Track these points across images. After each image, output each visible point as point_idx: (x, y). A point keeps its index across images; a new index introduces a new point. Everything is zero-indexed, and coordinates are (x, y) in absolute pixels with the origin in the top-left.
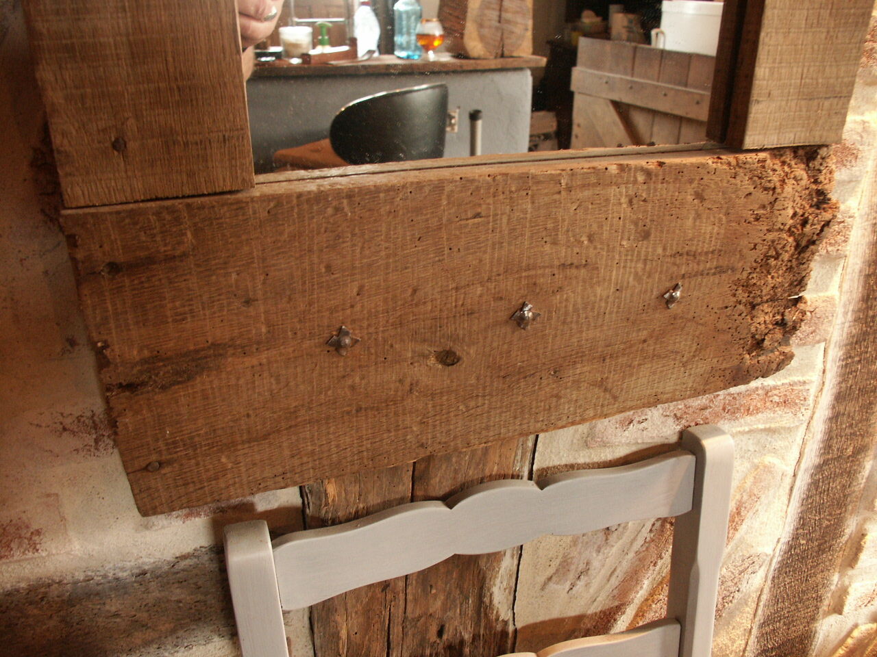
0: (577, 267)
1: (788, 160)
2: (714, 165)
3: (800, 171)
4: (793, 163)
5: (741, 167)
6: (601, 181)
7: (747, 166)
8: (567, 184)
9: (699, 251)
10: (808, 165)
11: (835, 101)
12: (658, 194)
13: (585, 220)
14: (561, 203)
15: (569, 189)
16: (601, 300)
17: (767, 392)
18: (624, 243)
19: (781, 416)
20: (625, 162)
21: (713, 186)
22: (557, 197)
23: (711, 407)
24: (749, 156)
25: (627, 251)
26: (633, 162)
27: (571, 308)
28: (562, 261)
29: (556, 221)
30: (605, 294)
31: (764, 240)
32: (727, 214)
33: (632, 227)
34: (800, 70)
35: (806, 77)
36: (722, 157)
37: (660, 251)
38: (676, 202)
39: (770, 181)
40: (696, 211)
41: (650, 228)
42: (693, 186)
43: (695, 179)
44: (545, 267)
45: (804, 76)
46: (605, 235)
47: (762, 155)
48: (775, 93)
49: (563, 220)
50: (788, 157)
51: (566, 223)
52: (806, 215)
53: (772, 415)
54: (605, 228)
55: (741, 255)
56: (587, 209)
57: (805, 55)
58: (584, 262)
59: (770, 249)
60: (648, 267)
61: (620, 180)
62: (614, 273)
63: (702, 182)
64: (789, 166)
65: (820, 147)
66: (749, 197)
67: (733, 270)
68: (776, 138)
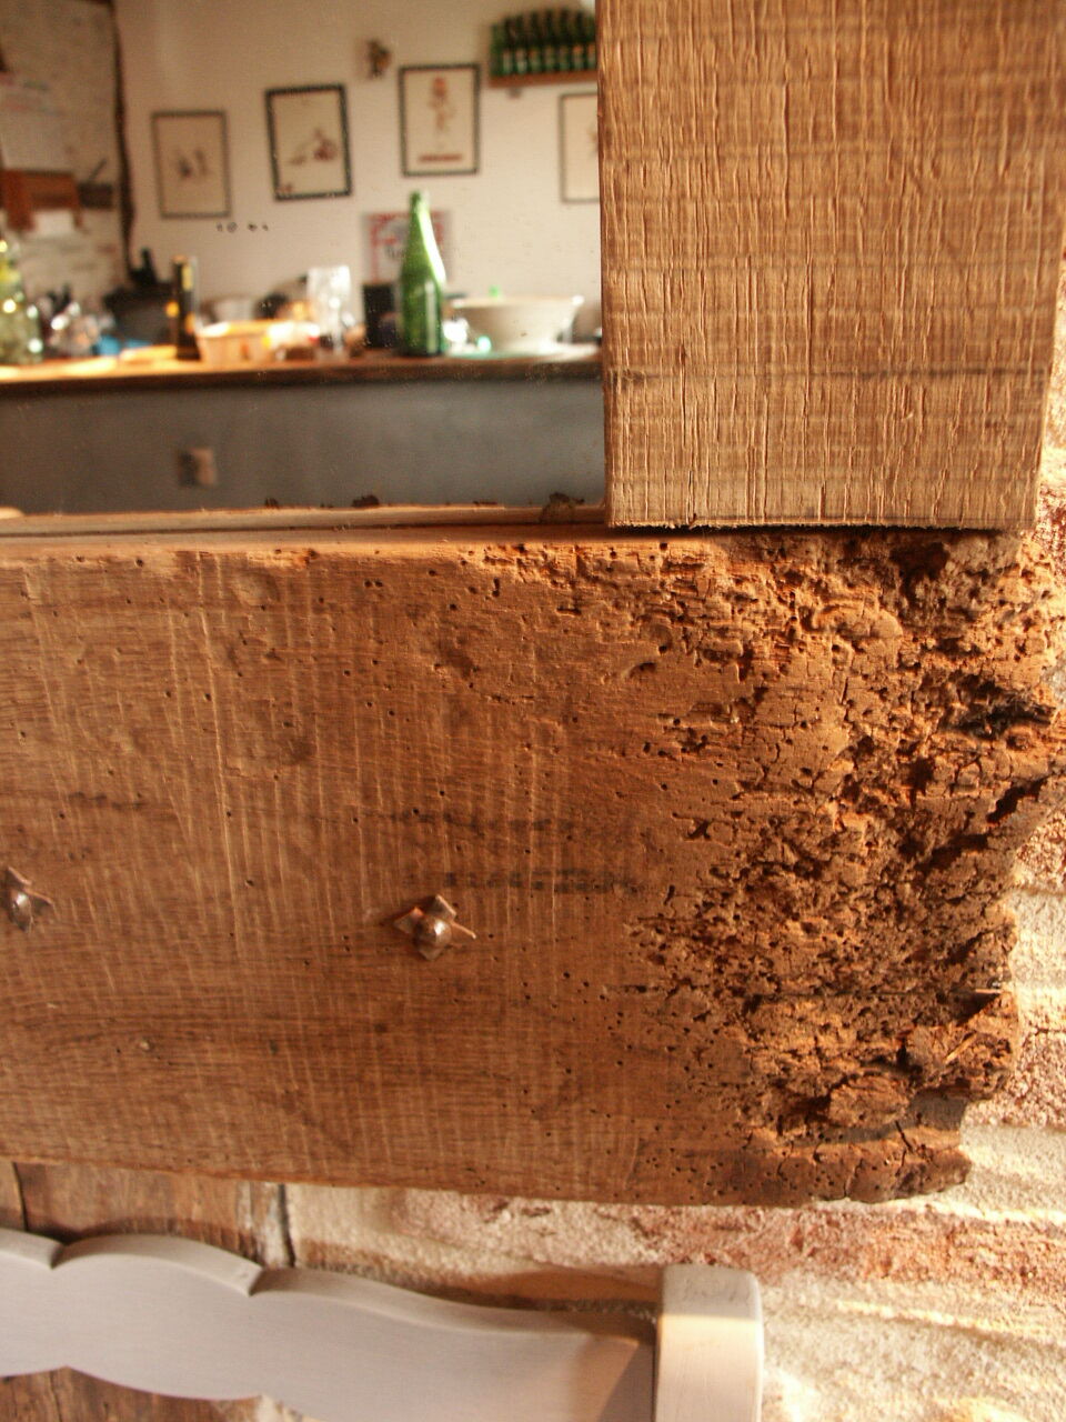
0: (118, 807)
1: (810, 571)
2: (495, 570)
3: (873, 609)
4: (836, 582)
5: (595, 580)
6: (131, 596)
7: (619, 579)
8: (43, 596)
9: (489, 816)
10: (908, 591)
11: (981, 385)
12: (311, 640)
13: (110, 691)
14: (37, 642)
15: (51, 608)
16: (209, 899)
17: (952, 1233)
18: (240, 764)
19: (1013, 1308)
20: (197, 546)
21: (498, 634)
22: (23, 625)
23: (750, 1229)
24: (624, 549)
25: (251, 785)
26: (219, 548)
27: (133, 908)
28: (76, 786)
29: (35, 685)
30: (216, 887)
31: (737, 814)
32: (570, 719)
33: (252, 723)
34: (800, 281)
35: (829, 302)
36: (528, 546)
37: (352, 797)
38: (379, 670)
39: (722, 632)
40: (454, 701)
41: (308, 732)
42: (423, 624)
43: (427, 607)
44: (34, 795)
45: (820, 298)
46: (176, 735)
47: (681, 549)
48: (702, 350)
49: (54, 687)
50: (813, 560)
51: (62, 693)
52: (924, 752)
53: (977, 1296)
54: (169, 717)
55: (650, 847)
56: (107, 663)
57: (807, 228)
58: (133, 797)
59: (768, 842)
60: (324, 837)
61: (183, 596)
62: (226, 836)
63: (452, 616)
64: (820, 589)
65: (957, 534)
66: (648, 675)
67: (634, 888)
68: (742, 496)
